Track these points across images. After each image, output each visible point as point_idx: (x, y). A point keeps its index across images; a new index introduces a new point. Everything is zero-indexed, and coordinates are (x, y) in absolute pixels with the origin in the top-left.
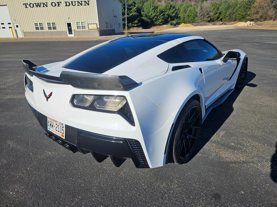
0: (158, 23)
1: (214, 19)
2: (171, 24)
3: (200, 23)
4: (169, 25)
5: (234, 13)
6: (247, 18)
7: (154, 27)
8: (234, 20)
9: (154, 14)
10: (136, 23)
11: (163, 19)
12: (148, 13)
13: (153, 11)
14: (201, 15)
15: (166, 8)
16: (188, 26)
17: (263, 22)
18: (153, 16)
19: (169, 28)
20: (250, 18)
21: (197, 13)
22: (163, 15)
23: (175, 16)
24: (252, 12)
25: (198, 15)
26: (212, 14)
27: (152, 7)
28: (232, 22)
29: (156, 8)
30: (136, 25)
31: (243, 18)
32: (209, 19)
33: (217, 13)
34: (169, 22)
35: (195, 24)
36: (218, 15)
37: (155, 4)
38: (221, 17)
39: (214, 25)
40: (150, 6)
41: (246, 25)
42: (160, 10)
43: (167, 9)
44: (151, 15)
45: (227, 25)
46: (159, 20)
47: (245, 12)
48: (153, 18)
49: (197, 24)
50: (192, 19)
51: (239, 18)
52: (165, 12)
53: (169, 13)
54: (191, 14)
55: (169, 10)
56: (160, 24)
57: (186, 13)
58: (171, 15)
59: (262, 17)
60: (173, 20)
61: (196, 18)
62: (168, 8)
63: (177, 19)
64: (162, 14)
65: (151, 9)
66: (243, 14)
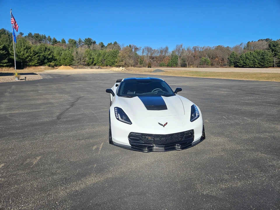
0: (33, 64)
1: (89, 63)
2: (49, 66)
3: (79, 66)
4: (47, 67)
5: (105, 60)
6: (116, 64)
7: (30, 68)
8: (106, 65)
9: (27, 54)
10: (6, 63)
11: (39, 60)
12: (19, 53)
13: (26, 51)
14: (77, 59)
15: (40, 49)
16: (68, 69)
17: (128, 68)
18: (26, 56)
19: (48, 69)
20: (118, 64)
21: (73, 57)
22: (38, 56)
23: (52, 58)
24: (118, 60)
25: (75, 59)
26: (87, 59)
27: (23, 46)
28: (105, 67)
29: (28, 48)
30: (5, 65)
31: (112, 65)
32: (86, 63)
33: (90, 59)
34: (46, 63)
35: (74, 67)
36: (91, 60)
37: (27, 44)
38: (95, 62)
39: (92, 68)
40: (21, 45)
41: (120, 70)
42: (33, 51)
43: (42, 51)
44: (24, 54)
45: (103, 69)
46: (34, 60)
47: (113, 59)
48: (26, 58)
49: (76, 67)
50: (68, 62)
51: (110, 64)
52: (40, 53)
53: (44, 55)
54: (66, 57)
55: (44, 51)
56: (36, 65)
57: (60, 56)
58: (47, 56)
59: (125, 64)
60: (51, 62)
61: (74, 62)
62: (43, 49)
63: (55, 61)
64: (36, 55)
65: (22, 49)
66: (112, 61)
